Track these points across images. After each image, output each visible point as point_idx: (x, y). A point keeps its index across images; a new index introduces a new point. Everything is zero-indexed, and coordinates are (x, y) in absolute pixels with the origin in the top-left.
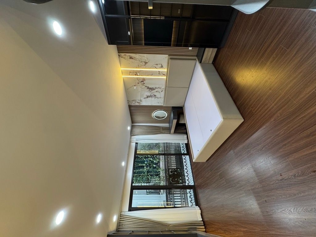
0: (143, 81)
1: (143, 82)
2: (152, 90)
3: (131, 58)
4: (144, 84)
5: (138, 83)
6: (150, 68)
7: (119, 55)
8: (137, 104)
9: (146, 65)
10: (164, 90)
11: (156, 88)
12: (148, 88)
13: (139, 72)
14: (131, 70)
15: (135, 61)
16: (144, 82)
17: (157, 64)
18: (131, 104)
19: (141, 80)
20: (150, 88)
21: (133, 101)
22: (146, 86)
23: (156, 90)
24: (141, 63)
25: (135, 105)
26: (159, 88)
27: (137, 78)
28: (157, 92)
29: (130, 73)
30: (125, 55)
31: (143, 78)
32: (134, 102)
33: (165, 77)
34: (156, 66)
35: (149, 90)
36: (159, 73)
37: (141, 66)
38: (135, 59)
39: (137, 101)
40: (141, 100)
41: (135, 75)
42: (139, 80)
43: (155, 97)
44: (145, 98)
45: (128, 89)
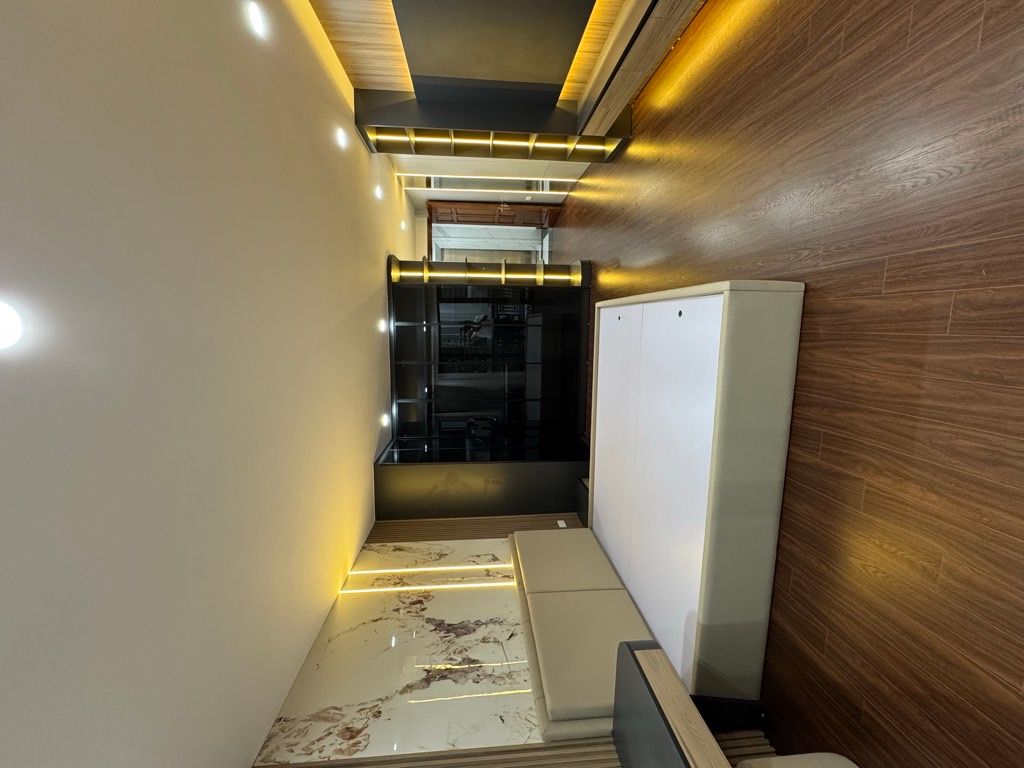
0: (420, 602)
1: (418, 606)
2: (457, 636)
3: (400, 549)
4: (423, 610)
5: (397, 610)
6: (456, 564)
7: (363, 548)
8: (330, 749)
9: (443, 559)
10: (519, 629)
11: (478, 623)
12: (440, 625)
13: (412, 576)
14: (385, 575)
15: (407, 554)
16: (426, 604)
17: (478, 556)
18: (282, 756)
19: (415, 599)
20: (448, 625)
21: (318, 717)
22: (429, 621)
23: (481, 632)
24: (428, 558)
25: (315, 758)
26: (492, 621)
27: (400, 592)
28: (484, 640)
29: (380, 580)
30: (383, 546)
31: (426, 591)
32: (320, 728)
33: (514, 584)
34: (476, 558)
35: (442, 634)
36: (488, 575)
37: (425, 563)
38: (409, 550)
39: (343, 716)
40: (376, 709)
41: (396, 584)
42: (403, 600)
43: (473, 675)
44: (409, 688)
45: (329, 641)
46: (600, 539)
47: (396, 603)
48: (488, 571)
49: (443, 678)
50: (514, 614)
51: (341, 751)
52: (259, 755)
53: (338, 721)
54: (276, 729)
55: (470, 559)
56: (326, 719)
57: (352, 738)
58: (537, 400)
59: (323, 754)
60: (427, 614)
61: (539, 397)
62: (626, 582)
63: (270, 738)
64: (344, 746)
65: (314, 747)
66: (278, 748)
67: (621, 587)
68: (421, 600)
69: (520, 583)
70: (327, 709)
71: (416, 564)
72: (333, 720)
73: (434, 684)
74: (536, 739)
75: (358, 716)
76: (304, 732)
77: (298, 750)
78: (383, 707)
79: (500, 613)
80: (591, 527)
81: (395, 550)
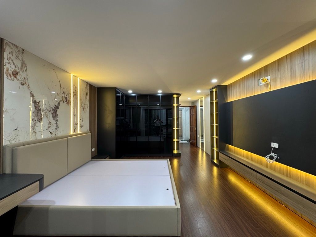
0: (66, 101)
1: (65, 100)
2: (52, 113)
4: (63, 102)
5: (64, 93)
6: (80, 113)
7: (88, 83)
9: (82, 109)
10: (53, 135)
11: (57, 121)
12: (57, 107)
13: (77, 98)
14: (78, 90)
15: (85, 97)
16: (66, 103)
17: (83, 121)
19: (68, 99)
20: (57, 111)
21: (23, 63)
22: (59, 104)
23: (53, 122)
24: (83, 104)
25: (6, 61)
26: (57, 126)
27: (71, 94)
28: (50, 123)
29: (75, 88)
30: (88, 89)
31: (70, 102)
32: (18, 63)
33: (72, 133)
35: (53, 108)
36: (76, 124)
37: (81, 103)
38: (86, 98)
39: (23, 72)
40: (24, 84)
41: (74, 93)
42: (68, 95)
43: (36, 119)
44: (32, 95)
45: (54, 70)
46: (87, 164)
47: (66, 92)
48: (77, 124)
49: (36, 108)
50: (60, 133)
51: (8, 70)
52: (9, 42)
53: (21, 70)
54: (19, 49)
55: (82, 118)
56: (22, 66)
57: (13, 74)
58: (136, 140)
59: (7, 64)
60: (62, 103)
61: (137, 141)
62: (69, 175)
63: (16, 46)
64: (10, 71)
65: (10, 61)
66: (12, 49)
67: (68, 173)
68: (67, 101)
70: (26, 67)
71: (81, 100)
72: (21, 68)
73: (33, 105)
74: (5, 143)
75: (23, 77)
76: (17, 58)
77: (10, 55)
78: (25, 86)
79: (60, 129)
80: (91, 160)
81: (86, 93)
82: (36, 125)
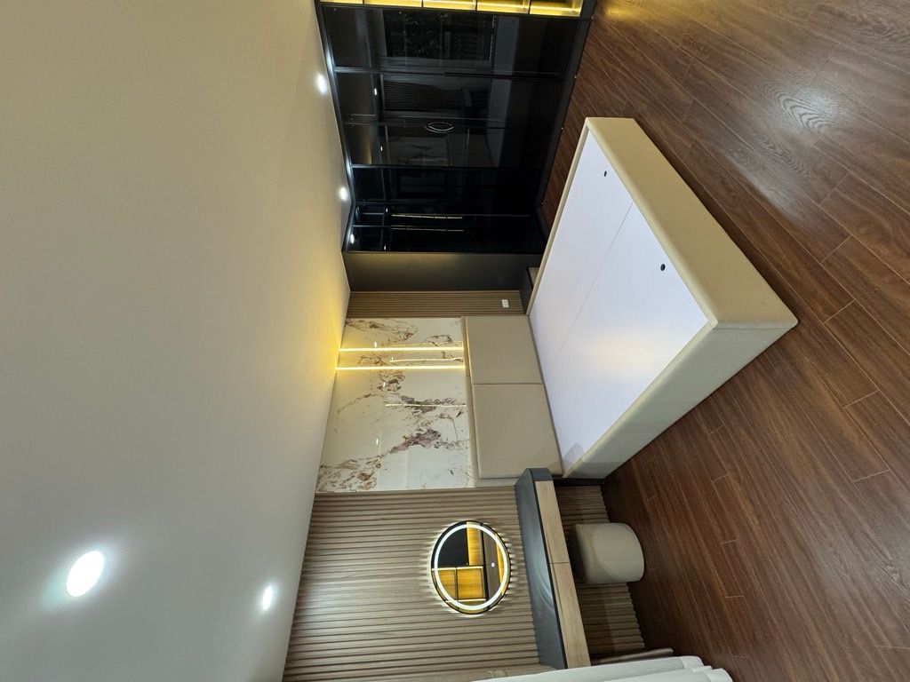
0: (396, 381)
1: (395, 385)
2: (424, 412)
3: (374, 326)
4: (399, 388)
5: (380, 388)
6: (420, 345)
7: (346, 323)
8: (356, 486)
9: (410, 339)
10: (465, 408)
11: (437, 402)
12: (411, 403)
13: (387, 355)
14: (367, 352)
15: (381, 331)
16: (401, 384)
17: (437, 337)
18: (329, 489)
19: (392, 378)
20: (417, 403)
21: (344, 466)
22: (404, 398)
23: (441, 408)
24: (398, 336)
25: (348, 490)
26: (447, 401)
27: (381, 371)
28: (441, 416)
29: (364, 359)
30: (361, 321)
31: (399, 372)
32: (346, 473)
33: (462, 367)
34: (435, 339)
35: (413, 410)
36: (444, 357)
37: (396, 343)
38: (382, 327)
39: (359, 466)
40: (377, 463)
41: (376, 363)
42: (383, 378)
43: (434, 442)
44: (395, 449)
45: (339, 412)
47: (379, 381)
48: (443, 352)
49: (416, 443)
50: (462, 395)
51: (362, 487)
52: (317, 487)
53: (356, 469)
54: (322, 473)
55: (431, 339)
56: (348, 467)
57: (366, 480)
59: (352, 488)
60: (402, 393)
62: (545, 379)
63: (320, 477)
64: (363, 484)
65: (346, 484)
66: (326, 483)
67: (540, 381)
68: (396, 379)
69: (468, 370)
70: (348, 461)
71: (389, 344)
72: (352, 468)
73: (411, 447)
75: (367, 466)
76: (338, 475)
77: (337, 485)
78: (381, 461)
79: (453, 394)
80: (529, 316)
81: (371, 327)
82: (445, 441)
